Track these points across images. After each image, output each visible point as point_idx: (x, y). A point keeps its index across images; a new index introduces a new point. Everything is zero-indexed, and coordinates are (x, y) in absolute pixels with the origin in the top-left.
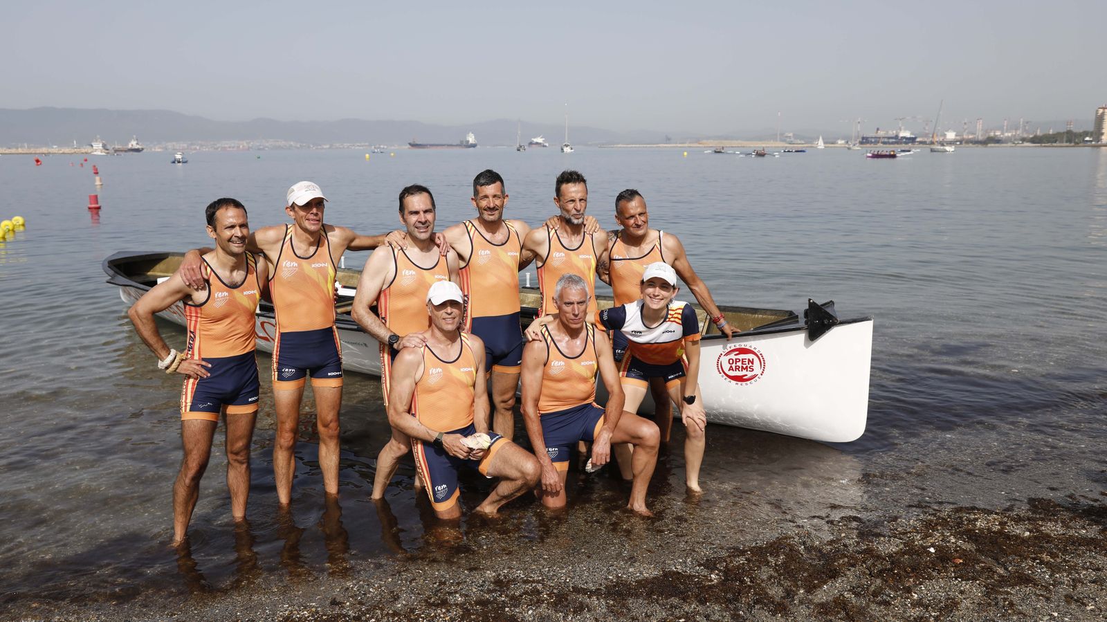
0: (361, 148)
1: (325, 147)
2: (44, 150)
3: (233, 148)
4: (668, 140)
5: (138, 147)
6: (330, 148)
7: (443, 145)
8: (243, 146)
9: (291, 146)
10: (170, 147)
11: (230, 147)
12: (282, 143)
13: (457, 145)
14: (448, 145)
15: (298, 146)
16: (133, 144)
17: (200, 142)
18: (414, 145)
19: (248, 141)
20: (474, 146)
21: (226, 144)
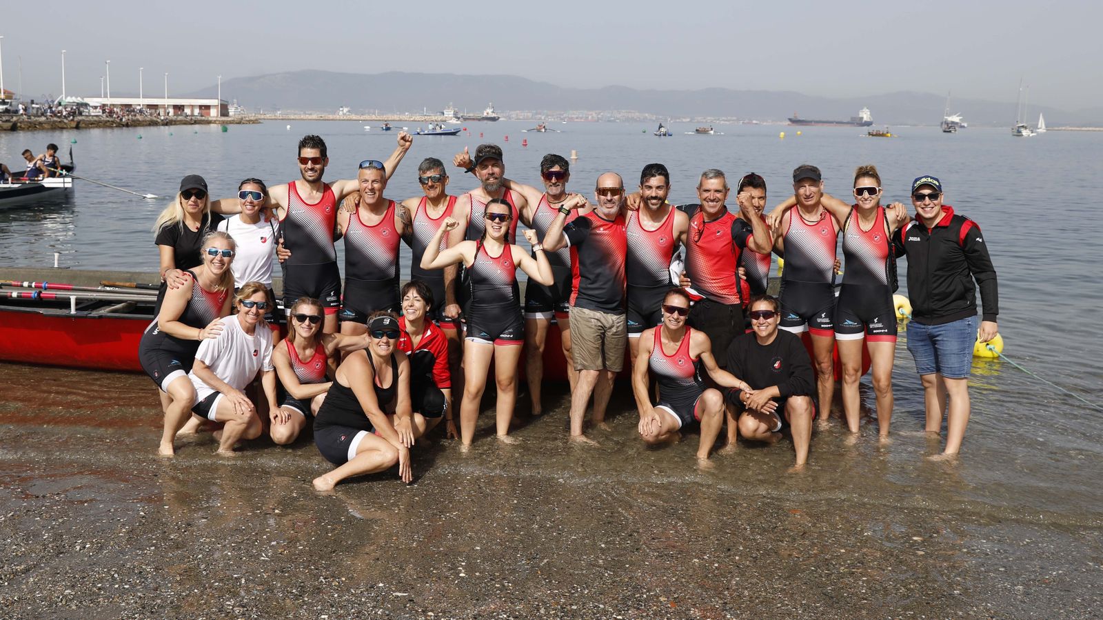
0: (727, 123)
1: (684, 120)
2: (396, 117)
3: (581, 118)
5: (493, 115)
6: (690, 121)
7: (832, 122)
8: (593, 117)
10: (514, 116)
11: (577, 118)
12: (636, 115)
13: (848, 123)
14: (837, 123)
15: (654, 119)
16: (489, 112)
17: (545, 111)
18: (795, 121)
19: (597, 111)
21: (573, 114)
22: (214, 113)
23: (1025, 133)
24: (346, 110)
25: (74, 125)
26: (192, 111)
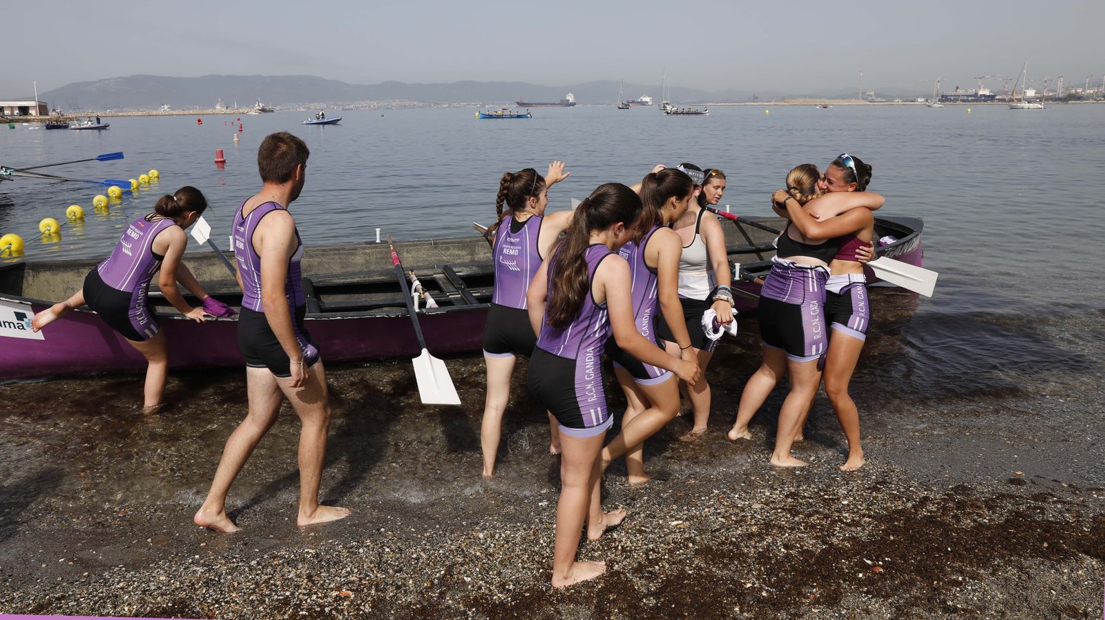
1: (444, 106)
4: (755, 99)
7: (547, 104)
8: (374, 106)
9: (415, 105)
11: (362, 107)
12: (407, 103)
13: (558, 104)
14: (551, 104)
15: (421, 105)
18: (521, 104)
20: (573, 104)
21: (359, 104)
22: (33, 113)
24: (166, 107)
26: (12, 112)
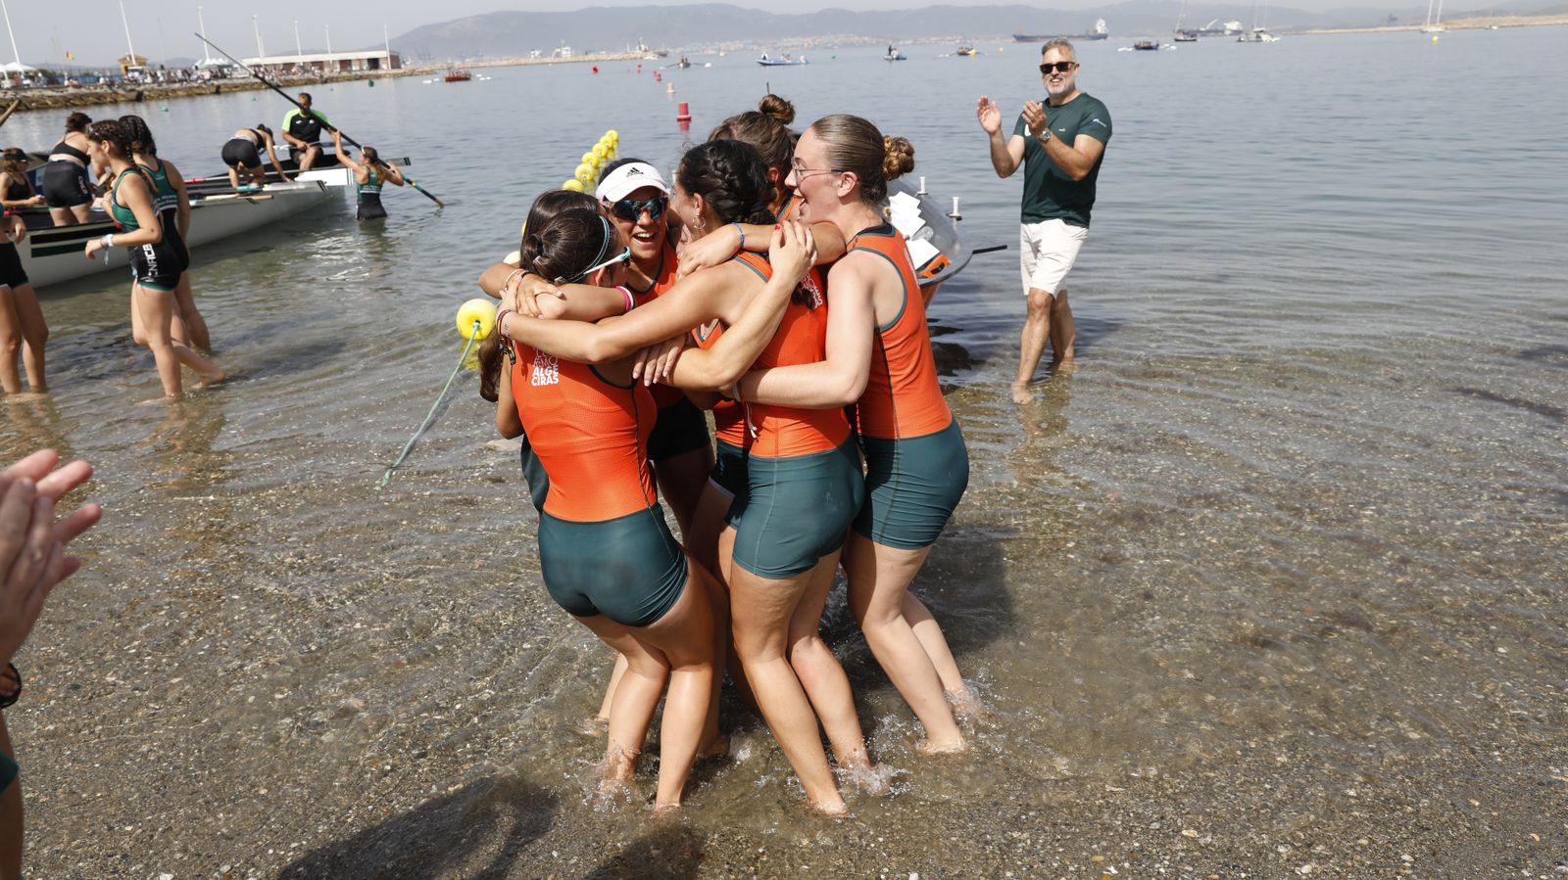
13: (1079, 37)
15: (874, 42)
18: (1021, 39)
20: (1104, 37)
22: (385, 67)
23: (1265, 37)
24: (537, 53)
25: (214, 90)
26: (362, 65)
